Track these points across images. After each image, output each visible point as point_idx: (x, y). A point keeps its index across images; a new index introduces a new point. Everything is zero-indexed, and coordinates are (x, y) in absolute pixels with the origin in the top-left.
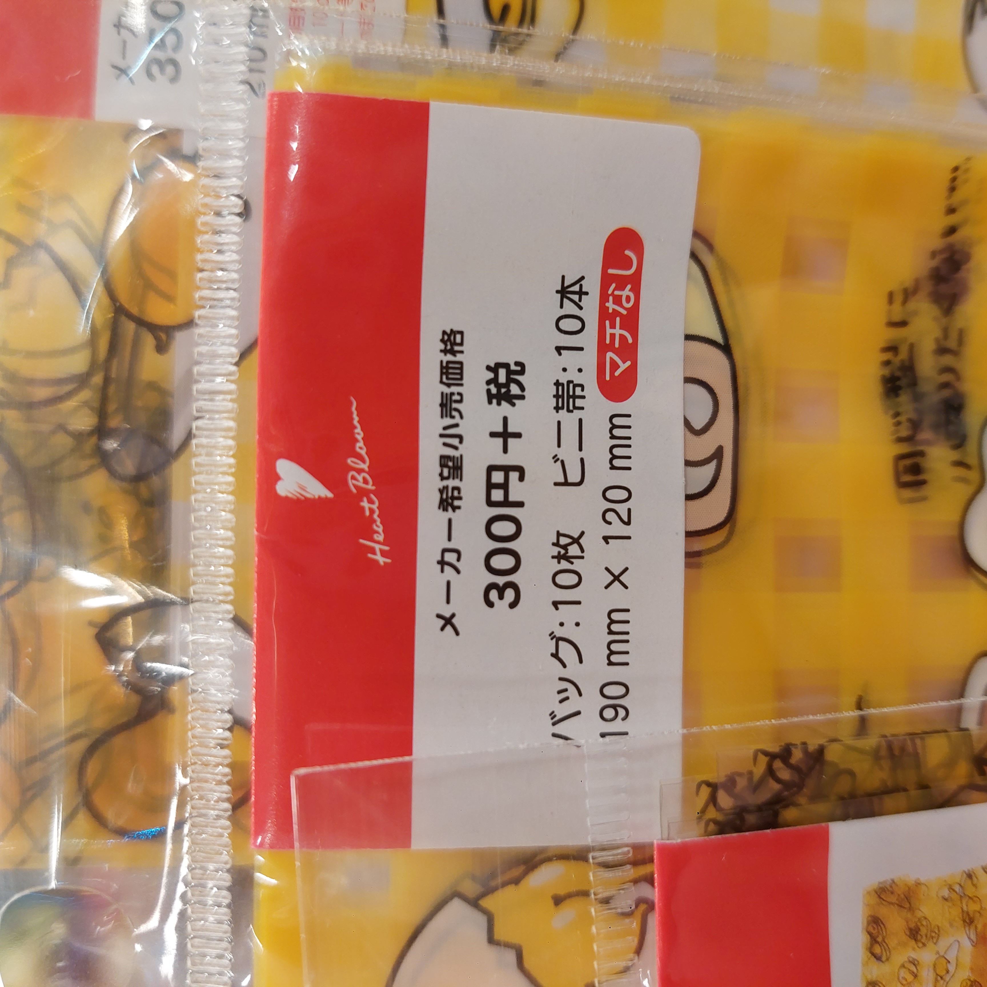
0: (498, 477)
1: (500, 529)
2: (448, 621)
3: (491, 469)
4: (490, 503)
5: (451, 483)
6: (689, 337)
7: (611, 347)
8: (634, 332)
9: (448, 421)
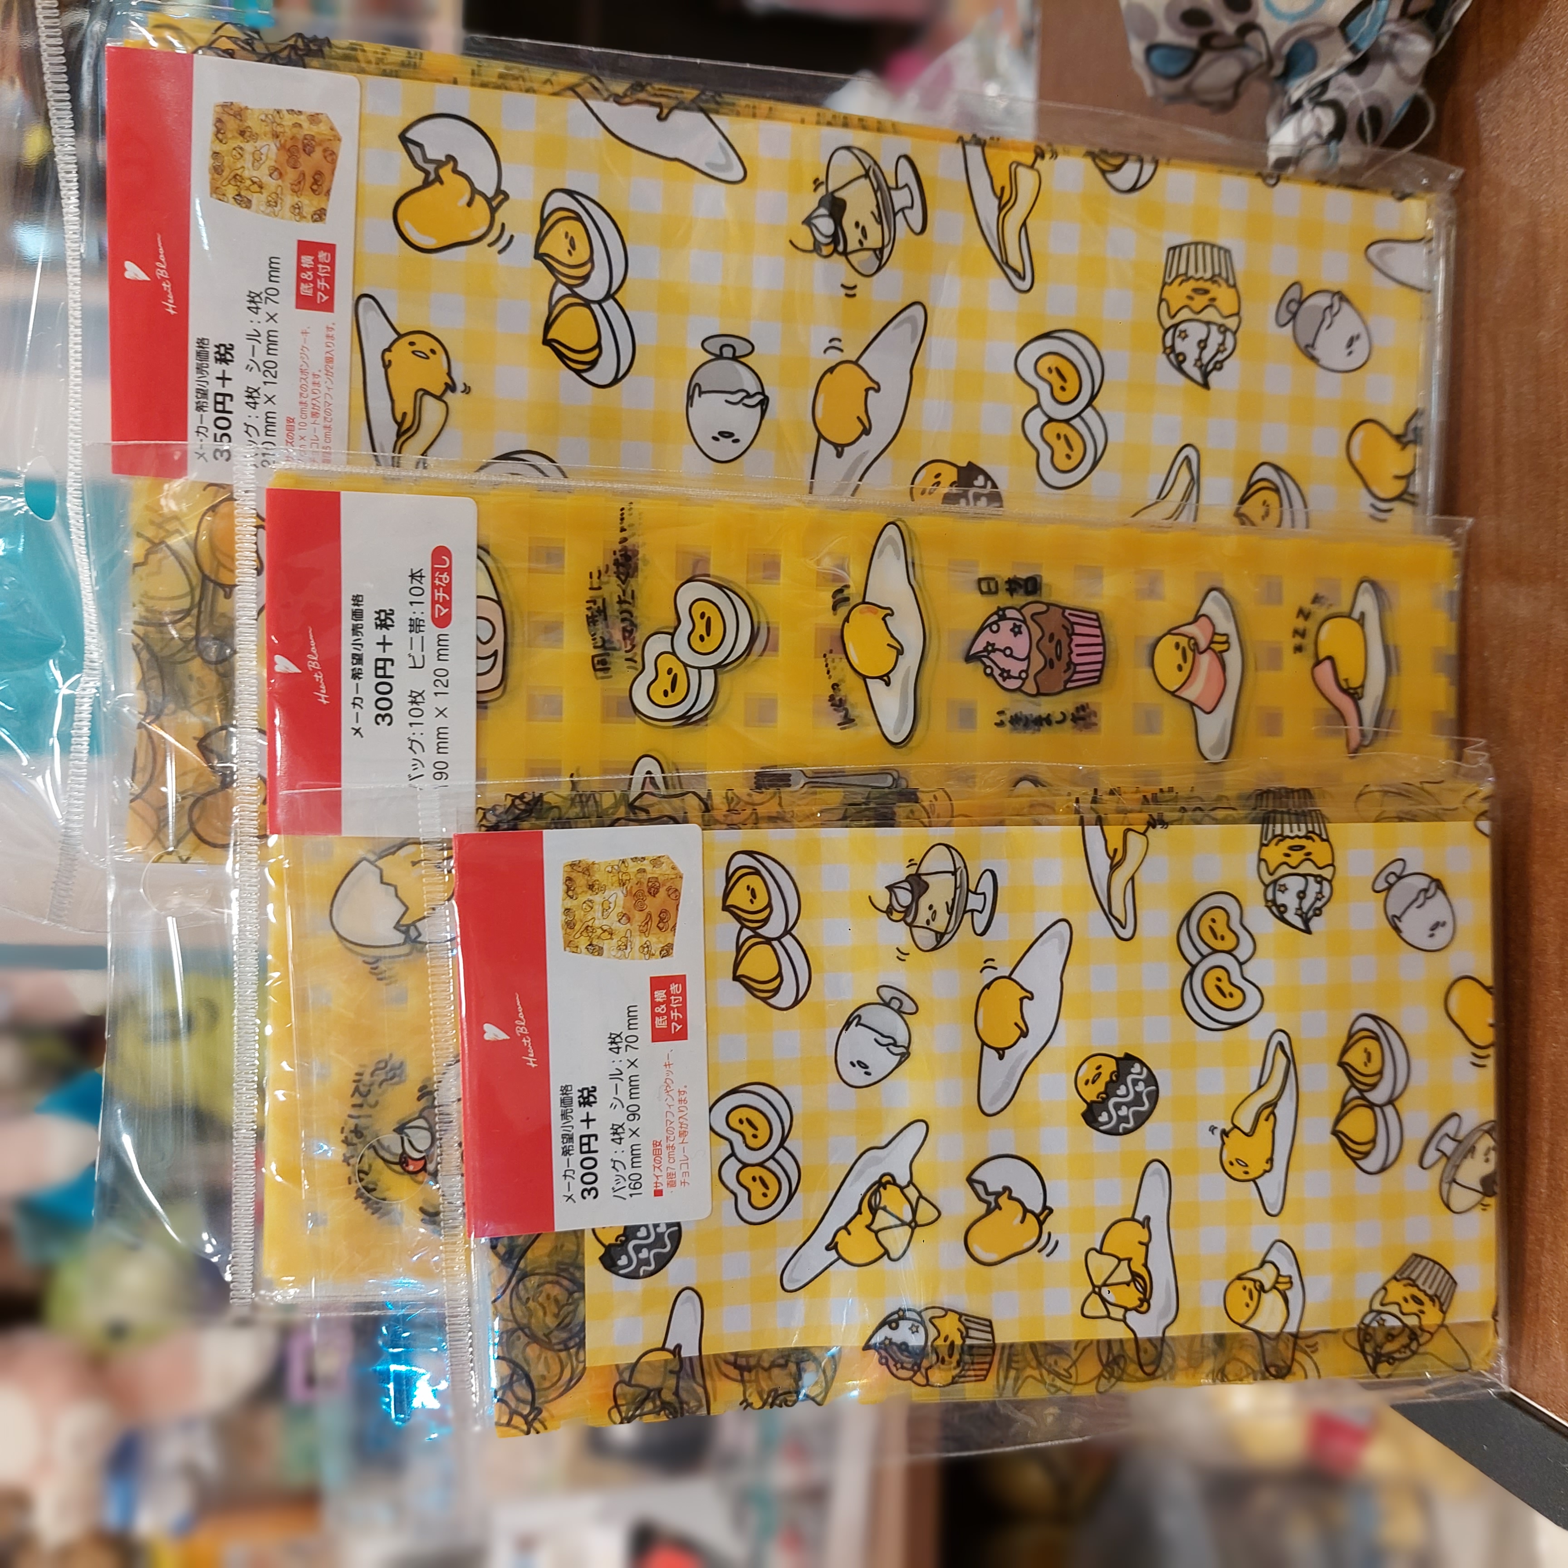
0: (380, 664)
1: (382, 688)
2: (357, 731)
3: (377, 660)
4: (377, 676)
5: (358, 666)
6: (479, 597)
7: (438, 602)
8: (450, 595)
9: (356, 637)
